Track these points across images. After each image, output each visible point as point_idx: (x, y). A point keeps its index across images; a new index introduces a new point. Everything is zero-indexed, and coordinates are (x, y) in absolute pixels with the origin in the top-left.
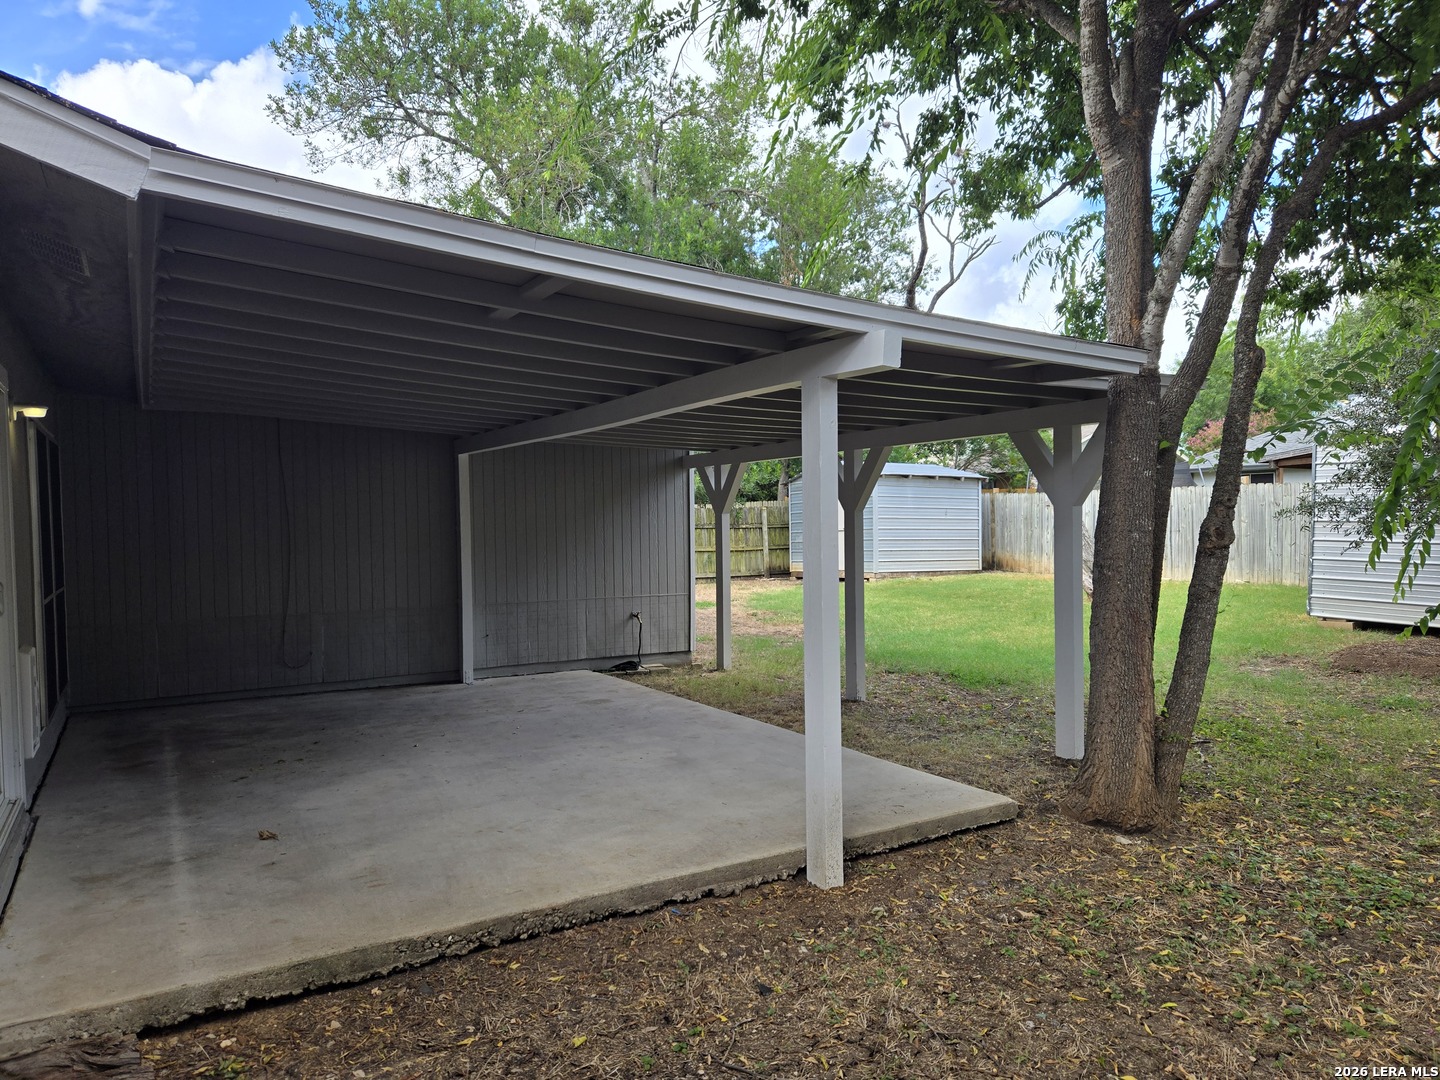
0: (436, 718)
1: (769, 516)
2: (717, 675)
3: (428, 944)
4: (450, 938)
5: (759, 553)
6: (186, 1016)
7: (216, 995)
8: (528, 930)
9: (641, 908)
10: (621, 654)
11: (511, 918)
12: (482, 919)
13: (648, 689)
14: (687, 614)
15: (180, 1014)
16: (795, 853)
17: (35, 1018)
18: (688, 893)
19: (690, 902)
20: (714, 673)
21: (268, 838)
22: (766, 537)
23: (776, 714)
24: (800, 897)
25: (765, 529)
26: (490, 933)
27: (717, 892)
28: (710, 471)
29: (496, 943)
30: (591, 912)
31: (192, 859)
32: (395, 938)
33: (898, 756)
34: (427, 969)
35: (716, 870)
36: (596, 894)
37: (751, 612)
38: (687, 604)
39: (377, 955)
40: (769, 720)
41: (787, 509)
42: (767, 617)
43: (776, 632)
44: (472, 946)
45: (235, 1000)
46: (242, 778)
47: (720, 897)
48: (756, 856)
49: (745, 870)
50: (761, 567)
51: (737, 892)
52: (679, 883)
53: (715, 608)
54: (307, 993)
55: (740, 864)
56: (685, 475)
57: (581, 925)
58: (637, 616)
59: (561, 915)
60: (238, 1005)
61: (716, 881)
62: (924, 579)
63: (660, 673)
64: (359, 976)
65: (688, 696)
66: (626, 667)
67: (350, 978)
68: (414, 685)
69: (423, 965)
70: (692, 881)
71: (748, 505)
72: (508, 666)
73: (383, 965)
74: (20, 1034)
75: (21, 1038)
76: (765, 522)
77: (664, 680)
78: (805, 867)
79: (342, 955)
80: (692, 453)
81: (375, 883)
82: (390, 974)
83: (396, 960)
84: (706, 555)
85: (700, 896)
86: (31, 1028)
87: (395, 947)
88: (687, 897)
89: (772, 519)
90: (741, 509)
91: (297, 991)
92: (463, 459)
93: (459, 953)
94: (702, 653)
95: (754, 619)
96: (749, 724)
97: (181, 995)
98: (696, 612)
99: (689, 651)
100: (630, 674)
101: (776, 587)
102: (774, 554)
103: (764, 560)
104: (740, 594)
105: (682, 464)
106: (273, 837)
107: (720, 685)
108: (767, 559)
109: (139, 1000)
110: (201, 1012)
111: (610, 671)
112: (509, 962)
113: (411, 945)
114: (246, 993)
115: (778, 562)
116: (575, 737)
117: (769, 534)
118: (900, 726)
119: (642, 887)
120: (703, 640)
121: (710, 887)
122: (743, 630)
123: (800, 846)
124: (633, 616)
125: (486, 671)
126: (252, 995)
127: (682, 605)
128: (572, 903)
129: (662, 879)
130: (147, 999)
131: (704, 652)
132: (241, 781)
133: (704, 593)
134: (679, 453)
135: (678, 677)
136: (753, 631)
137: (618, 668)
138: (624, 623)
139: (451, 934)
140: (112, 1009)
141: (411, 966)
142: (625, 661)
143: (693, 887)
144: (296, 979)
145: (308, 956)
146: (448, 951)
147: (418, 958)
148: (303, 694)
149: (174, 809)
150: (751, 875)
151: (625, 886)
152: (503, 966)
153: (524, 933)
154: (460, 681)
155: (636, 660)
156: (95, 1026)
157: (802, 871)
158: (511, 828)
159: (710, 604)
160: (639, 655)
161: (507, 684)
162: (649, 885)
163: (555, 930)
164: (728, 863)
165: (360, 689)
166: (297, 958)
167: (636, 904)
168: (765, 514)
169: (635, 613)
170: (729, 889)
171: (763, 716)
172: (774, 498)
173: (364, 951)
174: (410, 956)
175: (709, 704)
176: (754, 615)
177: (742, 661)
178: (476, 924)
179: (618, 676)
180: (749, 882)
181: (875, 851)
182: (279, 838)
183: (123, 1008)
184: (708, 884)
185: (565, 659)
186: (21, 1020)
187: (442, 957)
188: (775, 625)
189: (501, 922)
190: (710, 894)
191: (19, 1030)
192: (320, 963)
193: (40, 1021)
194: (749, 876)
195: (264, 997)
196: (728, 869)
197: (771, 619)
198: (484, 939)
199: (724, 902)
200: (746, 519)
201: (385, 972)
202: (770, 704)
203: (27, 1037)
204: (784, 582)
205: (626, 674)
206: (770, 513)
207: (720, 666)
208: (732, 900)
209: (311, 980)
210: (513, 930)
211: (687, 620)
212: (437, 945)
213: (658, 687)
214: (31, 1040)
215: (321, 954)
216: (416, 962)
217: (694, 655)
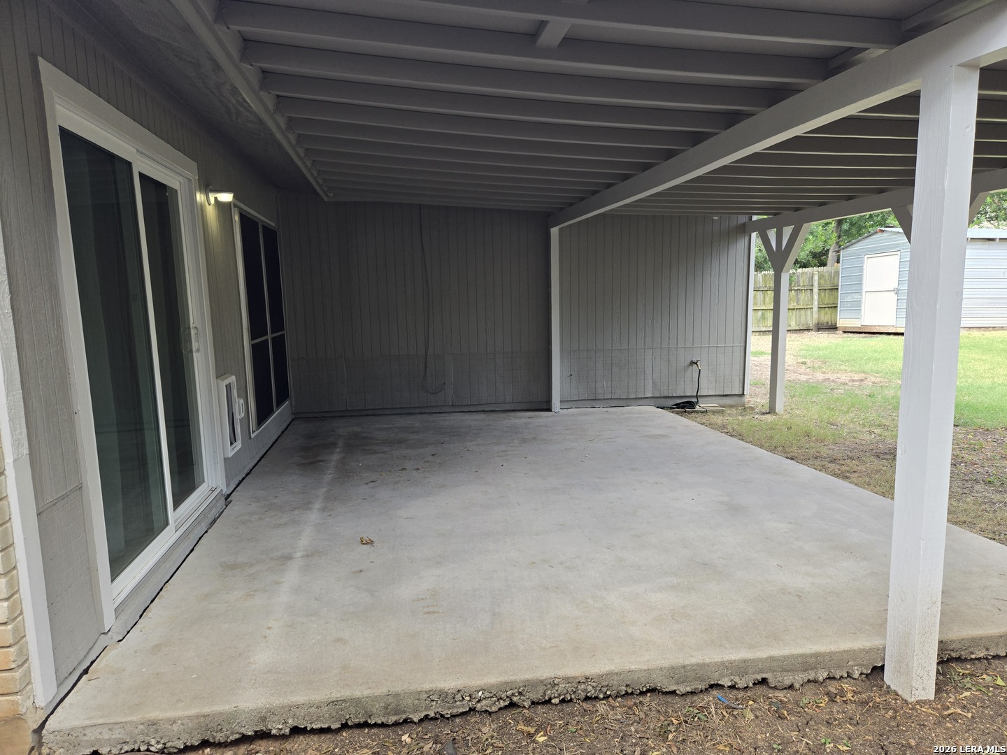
0: (524, 441)
1: (819, 279)
2: (769, 418)
3: (458, 697)
4: (480, 693)
5: (809, 311)
6: (237, 736)
7: (264, 719)
8: (560, 695)
9: (682, 689)
10: (682, 394)
11: (542, 682)
12: (513, 678)
13: (703, 427)
14: (742, 363)
15: (232, 733)
16: (871, 650)
17: (112, 721)
18: (737, 679)
19: (738, 689)
20: (767, 416)
21: (367, 543)
22: (816, 297)
23: (831, 462)
24: (876, 707)
25: (816, 290)
26: (520, 693)
27: (772, 682)
28: (772, 235)
29: (527, 704)
30: (627, 686)
31: (307, 556)
32: (427, 687)
33: (983, 525)
34: (457, 720)
35: (772, 659)
36: (633, 668)
37: (801, 361)
38: (742, 354)
39: (410, 702)
40: (823, 468)
41: (837, 273)
42: (816, 365)
43: (825, 380)
44: (502, 704)
45: (280, 727)
46: (373, 482)
47: (775, 688)
48: (821, 647)
49: (806, 663)
50: (810, 322)
51: (797, 686)
52: (726, 666)
53: (770, 357)
54: (345, 726)
55: (801, 655)
56: (747, 239)
57: (617, 697)
58: (696, 363)
59: (595, 684)
60: (282, 732)
61: (771, 670)
62: (975, 333)
63: (714, 412)
64: (392, 719)
65: (741, 437)
66: (686, 406)
67: (384, 720)
68: (517, 410)
69: (454, 716)
70: (743, 667)
71: (800, 270)
72: (587, 400)
73: (415, 711)
74: (100, 733)
75: (101, 737)
76: (816, 284)
77: (718, 419)
78: (883, 667)
79: (376, 697)
80: (755, 218)
81: (431, 609)
82: (421, 721)
83: (427, 708)
84: (760, 313)
85: (751, 685)
86: (109, 729)
87: (426, 695)
88: (736, 683)
89: (822, 282)
90: (794, 273)
91: (335, 726)
92: (555, 231)
93: (489, 709)
94: (756, 396)
95: (803, 366)
96: (805, 472)
97: (232, 716)
98: (751, 359)
99: (743, 394)
100: (688, 412)
101: (824, 339)
102: (823, 311)
103: (814, 317)
104: (793, 345)
105: (744, 230)
106: (370, 543)
107: (772, 428)
108: (816, 316)
109: (198, 717)
110: (250, 734)
111: (671, 408)
112: (537, 731)
113: (443, 695)
114: (290, 721)
115: (826, 318)
116: (633, 470)
117: (819, 295)
118: (977, 487)
119: (684, 667)
120: (756, 385)
121: (764, 676)
122: (793, 376)
123: (876, 642)
124: (693, 363)
125: (571, 403)
126: (296, 724)
127: (739, 354)
128: (607, 675)
129: (707, 661)
130: (204, 716)
131: (756, 395)
132: (371, 484)
133: (759, 345)
134: (743, 219)
135: (732, 418)
136: (803, 378)
137: (678, 406)
138: (685, 369)
139: (482, 690)
140: (175, 722)
141: (442, 716)
142: (685, 400)
143: (743, 674)
144: (334, 714)
145: (346, 693)
146: (479, 706)
147: (449, 709)
148: (439, 413)
149: (317, 505)
150: (814, 668)
151: (666, 663)
152: (530, 735)
153: (555, 697)
154: (550, 410)
155: (694, 400)
156: (162, 735)
157: (879, 670)
158: (561, 563)
159: (762, 353)
160: (697, 396)
161: (586, 414)
162: (692, 665)
163: (587, 698)
164: (786, 652)
165: (478, 411)
166: (336, 695)
167: (677, 683)
168: (816, 278)
169: (695, 360)
170: (787, 682)
171: (817, 462)
172: (823, 264)
173: (396, 695)
174: (441, 706)
175: (761, 446)
176: (804, 363)
177: (793, 406)
178: (506, 683)
179: (677, 413)
180: (812, 676)
181: (973, 656)
182: (375, 544)
183: (184, 722)
184: (761, 671)
185: (633, 396)
186: (101, 721)
187: (472, 710)
188: (824, 373)
189: (533, 684)
190: (764, 681)
191: (99, 730)
192: (357, 702)
193: (116, 724)
194: (812, 669)
195: (306, 727)
196: (786, 658)
197: (820, 368)
198: (515, 699)
199: (780, 695)
200: (798, 282)
201: (416, 720)
202: (824, 452)
203: (106, 737)
204: (831, 336)
205: (685, 412)
206: (821, 276)
207: (772, 410)
208: (790, 695)
209: (348, 717)
210: (545, 694)
211: (742, 369)
212: (468, 698)
213: (712, 426)
214: (109, 740)
215: (358, 693)
216: (447, 713)
217: (747, 398)
